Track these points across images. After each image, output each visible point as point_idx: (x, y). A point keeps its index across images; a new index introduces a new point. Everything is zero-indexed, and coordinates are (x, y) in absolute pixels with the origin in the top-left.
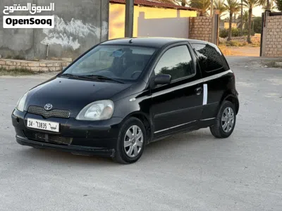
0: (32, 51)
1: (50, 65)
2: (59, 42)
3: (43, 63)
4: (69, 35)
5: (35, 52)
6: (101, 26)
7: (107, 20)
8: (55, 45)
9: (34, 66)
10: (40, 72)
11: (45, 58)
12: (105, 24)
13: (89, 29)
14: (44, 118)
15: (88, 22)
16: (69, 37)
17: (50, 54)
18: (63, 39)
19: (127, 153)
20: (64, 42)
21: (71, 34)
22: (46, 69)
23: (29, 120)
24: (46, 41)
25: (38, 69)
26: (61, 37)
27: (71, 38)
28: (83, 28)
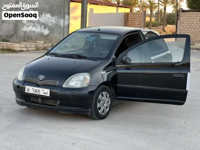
0: (15, 36)
1: (28, 46)
2: (34, 29)
3: (23, 45)
4: (41, 24)
5: (17, 36)
6: (64, 18)
7: (69, 14)
8: (31, 32)
9: (17, 46)
10: (21, 51)
11: (24, 41)
12: (67, 16)
13: (56, 20)
14: (38, 86)
15: (55, 15)
16: (41, 26)
17: (28, 38)
18: (37, 27)
19: (100, 112)
20: (38, 29)
21: (43, 24)
22: (25, 49)
23: (26, 87)
24: (25, 29)
25: (19, 49)
26: (35, 26)
27: (43, 27)
28: (51, 19)
